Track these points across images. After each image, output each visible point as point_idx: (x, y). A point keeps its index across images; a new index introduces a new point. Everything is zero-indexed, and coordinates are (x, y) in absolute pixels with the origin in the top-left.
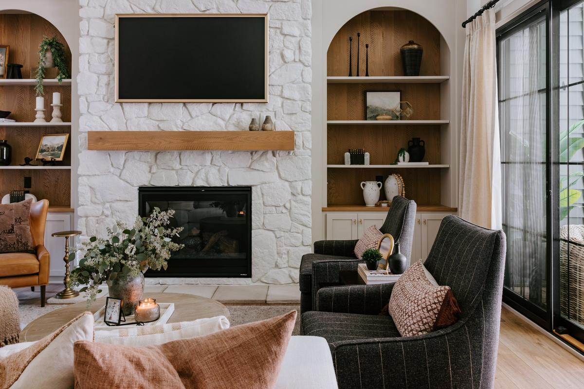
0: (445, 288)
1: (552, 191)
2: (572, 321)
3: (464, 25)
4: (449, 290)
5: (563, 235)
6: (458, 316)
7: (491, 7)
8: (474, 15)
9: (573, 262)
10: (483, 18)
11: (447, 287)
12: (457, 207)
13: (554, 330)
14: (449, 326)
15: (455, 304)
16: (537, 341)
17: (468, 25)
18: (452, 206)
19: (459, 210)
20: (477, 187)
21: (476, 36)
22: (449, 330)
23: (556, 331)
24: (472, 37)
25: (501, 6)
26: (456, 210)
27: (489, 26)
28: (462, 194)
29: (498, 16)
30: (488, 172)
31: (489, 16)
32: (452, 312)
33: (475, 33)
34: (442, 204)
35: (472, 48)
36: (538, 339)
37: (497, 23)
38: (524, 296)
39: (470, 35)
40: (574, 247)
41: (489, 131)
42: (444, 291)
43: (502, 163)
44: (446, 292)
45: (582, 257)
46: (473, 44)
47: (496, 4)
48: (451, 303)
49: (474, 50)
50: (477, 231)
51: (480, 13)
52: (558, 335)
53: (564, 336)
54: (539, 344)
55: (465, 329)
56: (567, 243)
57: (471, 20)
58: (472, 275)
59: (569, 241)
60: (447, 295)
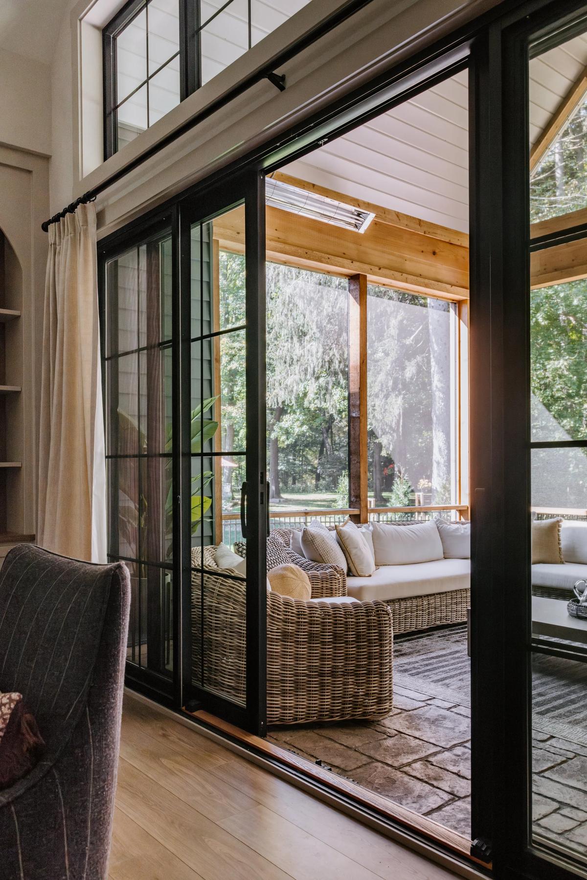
0: (10, 698)
1: (180, 497)
2: (208, 688)
3: (45, 228)
4: (18, 702)
5: (196, 562)
6: (37, 754)
7: (90, 201)
8: (61, 211)
9: (208, 601)
10: (76, 218)
11: (15, 696)
12: (35, 533)
13: (184, 708)
14: (19, 779)
15: (31, 728)
16: (161, 732)
17: (51, 227)
18: (25, 532)
19: (39, 537)
20: (69, 498)
21: (65, 245)
22: (19, 790)
23: (186, 709)
24: (58, 248)
25: (106, 203)
26: (32, 538)
27: (86, 231)
28: (44, 512)
29: (100, 217)
30: (86, 471)
31: (86, 215)
32: (25, 749)
33: (64, 242)
34: (8, 530)
35: (59, 265)
36: (162, 729)
37: (100, 230)
38: (140, 664)
39: (55, 244)
40: (208, 578)
41: (88, 405)
42: (7, 706)
43: (106, 457)
44: (12, 706)
45: (219, 591)
46: (60, 259)
47: (97, 196)
48: (24, 726)
49: (62, 268)
50: (76, 570)
51: (72, 208)
52: (190, 713)
53: (197, 714)
54: (164, 736)
55: (54, 779)
56: (200, 574)
57: (57, 219)
58: (66, 660)
59: (202, 571)
60: (14, 713)
